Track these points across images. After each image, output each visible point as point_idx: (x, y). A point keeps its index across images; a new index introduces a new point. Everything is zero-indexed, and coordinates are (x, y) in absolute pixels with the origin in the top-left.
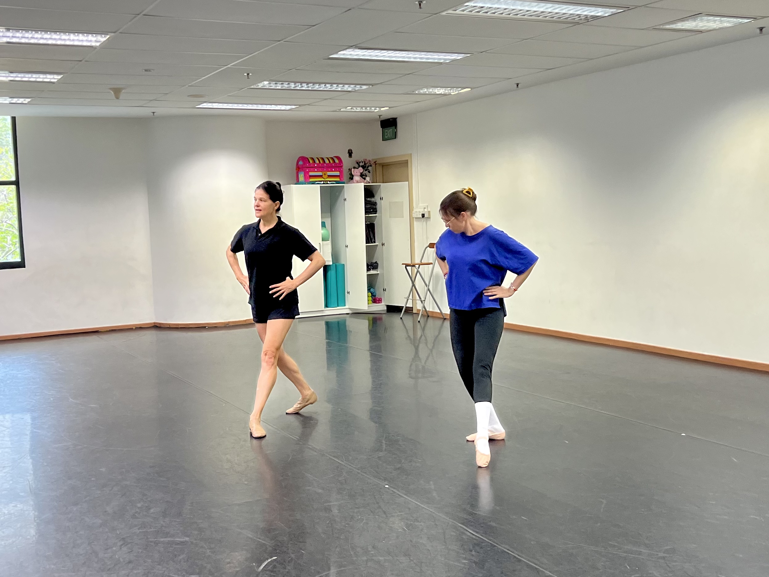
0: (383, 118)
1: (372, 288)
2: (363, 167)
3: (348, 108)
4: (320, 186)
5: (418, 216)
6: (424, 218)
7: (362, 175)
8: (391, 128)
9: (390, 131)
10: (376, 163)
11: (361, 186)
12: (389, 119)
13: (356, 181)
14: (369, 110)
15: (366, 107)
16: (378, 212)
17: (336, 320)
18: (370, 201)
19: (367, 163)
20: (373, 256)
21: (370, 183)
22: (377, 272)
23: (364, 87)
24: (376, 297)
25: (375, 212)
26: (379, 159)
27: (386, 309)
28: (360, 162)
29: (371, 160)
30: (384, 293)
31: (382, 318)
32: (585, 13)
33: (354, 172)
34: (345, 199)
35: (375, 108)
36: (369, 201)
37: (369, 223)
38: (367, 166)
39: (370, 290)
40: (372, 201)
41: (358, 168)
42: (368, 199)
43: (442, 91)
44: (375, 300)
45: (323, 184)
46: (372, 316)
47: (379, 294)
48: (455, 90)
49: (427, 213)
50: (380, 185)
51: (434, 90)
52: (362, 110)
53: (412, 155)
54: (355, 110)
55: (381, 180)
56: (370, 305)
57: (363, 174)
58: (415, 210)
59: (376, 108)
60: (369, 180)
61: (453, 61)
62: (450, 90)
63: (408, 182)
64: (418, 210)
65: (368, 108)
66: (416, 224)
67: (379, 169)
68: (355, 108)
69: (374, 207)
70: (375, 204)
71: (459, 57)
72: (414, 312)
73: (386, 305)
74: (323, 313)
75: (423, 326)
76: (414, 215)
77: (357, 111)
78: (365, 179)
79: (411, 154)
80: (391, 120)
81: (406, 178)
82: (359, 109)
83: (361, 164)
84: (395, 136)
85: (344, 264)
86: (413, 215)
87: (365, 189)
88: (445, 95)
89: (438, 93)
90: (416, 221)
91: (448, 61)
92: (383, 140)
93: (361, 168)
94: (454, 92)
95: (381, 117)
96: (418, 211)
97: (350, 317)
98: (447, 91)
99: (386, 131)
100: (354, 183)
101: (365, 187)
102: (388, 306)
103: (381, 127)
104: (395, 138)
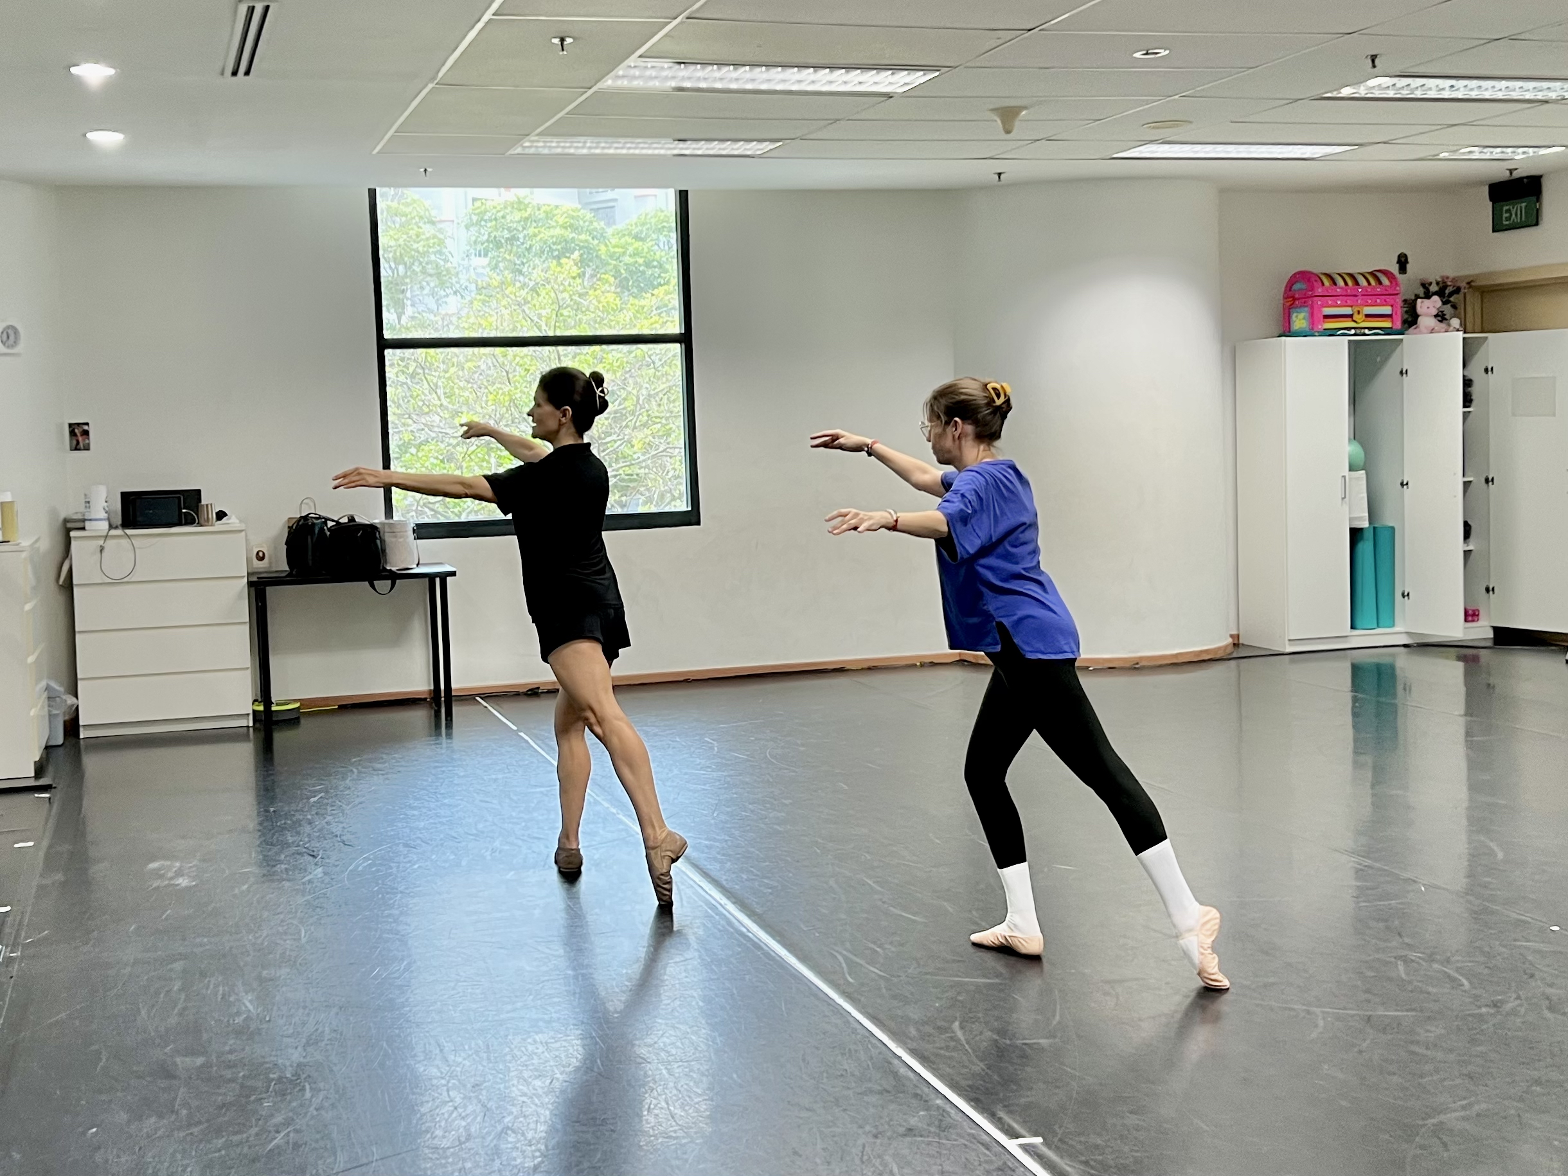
2: (1440, 293)
4: (1350, 341)
7: (1441, 315)
8: (1523, 200)
9: (1517, 210)
10: (1473, 284)
11: (1450, 342)
12: (1519, 180)
13: (1427, 328)
16: (1474, 403)
17: (1376, 660)
19: (1450, 286)
22: (1468, 545)
26: (1478, 275)
27: (1492, 636)
28: (1430, 284)
29: (1457, 277)
30: (1489, 598)
33: (1424, 306)
34: (1403, 371)
38: (1450, 292)
41: (1428, 299)
45: (1355, 335)
50: (1485, 338)
55: (1477, 327)
57: (1442, 312)
67: (1473, 300)
70: (1468, 383)
73: (1490, 627)
74: (1346, 642)
78: (1444, 323)
80: (1524, 181)
83: (1435, 288)
84: (1533, 220)
85: (1393, 529)
92: (1494, 231)
93: (1434, 298)
97: (1405, 654)
99: (1505, 208)
102: (1497, 630)
103: (1491, 199)
104: (1537, 224)
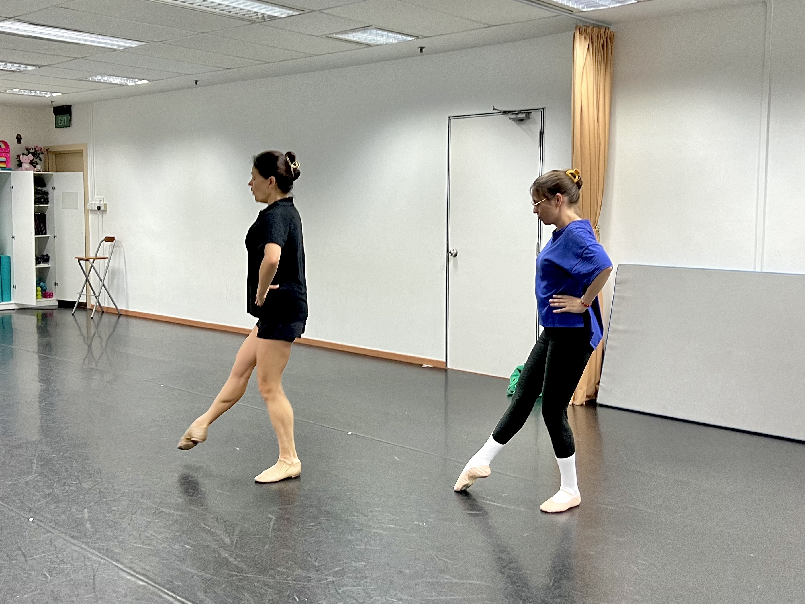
0: (56, 104)
1: (42, 282)
2: (33, 154)
3: (15, 90)
5: (94, 209)
6: (100, 210)
7: (32, 163)
8: (65, 116)
9: (64, 118)
10: (49, 150)
11: (30, 175)
12: (63, 106)
13: (24, 168)
14: (39, 94)
15: (35, 91)
16: (49, 203)
17: (1, 316)
18: (41, 191)
19: (38, 150)
20: (44, 248)
21: (40, 171)
22: (48, 265)
23: (30, 68)
24: (47, 291)
25: (46, 202)
26: (50, 147)
27: (57, 304)
28: (30, 149)
29: (42, 147)
30: (56, 287)
31: (53, 314)
32: (262, 11)
33: (23, 158)
34: (12, 187)
35: (45, 93)
36: (39, 190)
37: (39, 213)
38: (38, 153)
39: (39, 284)
40: (43, 191)
41: (27, 155)
42: (39, 188)
43: (117, 81)
44: (45, 294)
46: (41, 311)
47: (50, 287)
48: (132, 81)
49: (103, 206)
50: (52, 174)
51: (109, 79)
52: (30, 94)
53: (88, 145)
54: (23, 93)
55: (55, 170)
56: (38, 300)
57: (33, 161)
58: (90, 202)
59: (47, 93)
60: (39, 168)
61: (127, 48)
62: (127, 80)
63: (82, 173)
64: (93, 202)
65: (38, 92)
66: (91, 216)
67: (52, 158)
68: (22, 91)
69: (46, 197)
70: (47, 193)
71: (134, 44)
72: (88, 307)
73: (57, 300)
75: (96, 323)
76: (90, 208)
77: (25, 94)
78: (35, 167)
79: (86, 144)
80: (65, 107)
81: (81, 168)
82: (27, 93)
83: (31, 151)
84: (69, 124)
85: (10, 257)
86: (88, 207)
87: (34, 177)
88: (122, 85)
89: (113, 82)
90: (91, 213)
91: (122, 48)
92: (56, 128)
93: (30, 155)
94: (131, 83)
95: (53, 103)
96: (93, 204)
97: (16, 313)
98: (123, 81)
99: (59, 118)
100: (22, 170)
101: (36, 175)
102: (60, 302)
103: (54, 114)
104: (70, 126)
